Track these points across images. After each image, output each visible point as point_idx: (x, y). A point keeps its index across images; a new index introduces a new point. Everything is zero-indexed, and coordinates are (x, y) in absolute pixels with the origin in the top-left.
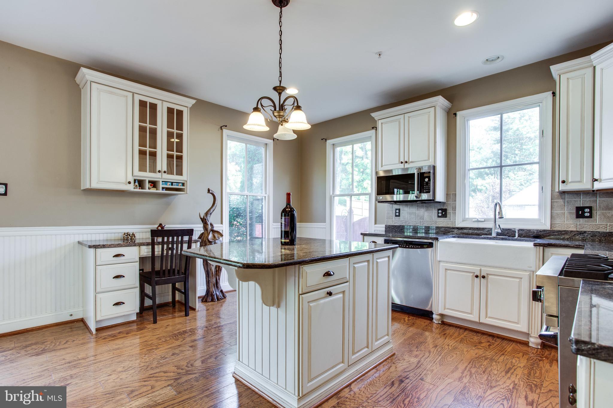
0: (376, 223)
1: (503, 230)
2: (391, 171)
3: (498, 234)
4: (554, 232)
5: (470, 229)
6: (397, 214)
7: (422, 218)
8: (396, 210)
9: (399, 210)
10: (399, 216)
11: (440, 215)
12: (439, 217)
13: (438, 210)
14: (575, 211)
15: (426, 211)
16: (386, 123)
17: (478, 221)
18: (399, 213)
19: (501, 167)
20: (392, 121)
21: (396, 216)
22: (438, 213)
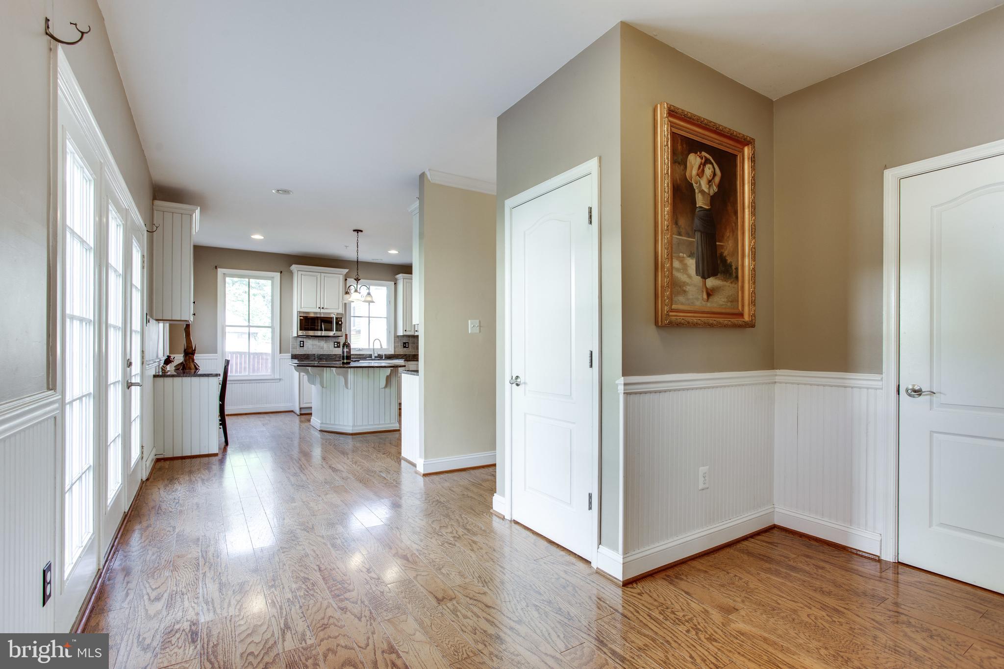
0: (280, 353)
1: (378, 355)
2: (308, 313)
3: (375, 357)
4: (396, 355)
5: (356, 355)
6: (302, 345)
7: (322, 348)
8: (301, 341)
9: (303, 342)
10: (303, 346)
11: (336, 346)
12: (335, 347)
13: (335, 342)
14: (403, 344)
15: (326, 343)
16: (305, 275)
17: (360, 350)
18: (303, 344)
19: (369, 317)
20: (311, 276)
21: (301, 346)
22: (335, 345)
